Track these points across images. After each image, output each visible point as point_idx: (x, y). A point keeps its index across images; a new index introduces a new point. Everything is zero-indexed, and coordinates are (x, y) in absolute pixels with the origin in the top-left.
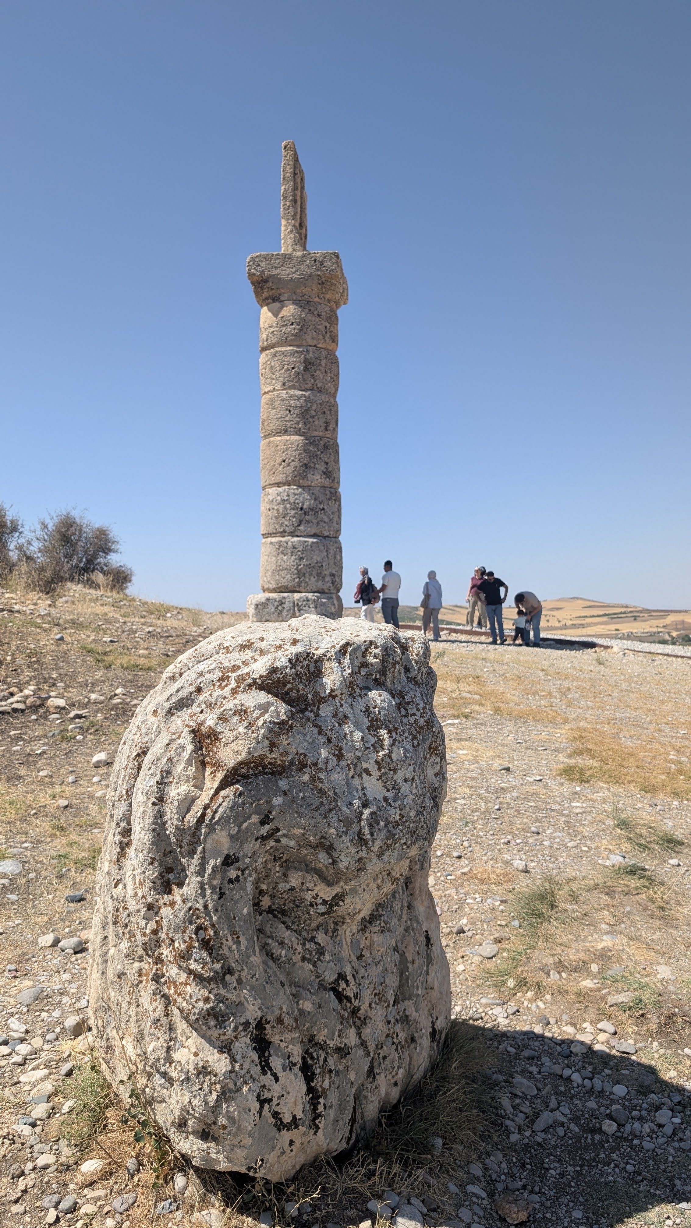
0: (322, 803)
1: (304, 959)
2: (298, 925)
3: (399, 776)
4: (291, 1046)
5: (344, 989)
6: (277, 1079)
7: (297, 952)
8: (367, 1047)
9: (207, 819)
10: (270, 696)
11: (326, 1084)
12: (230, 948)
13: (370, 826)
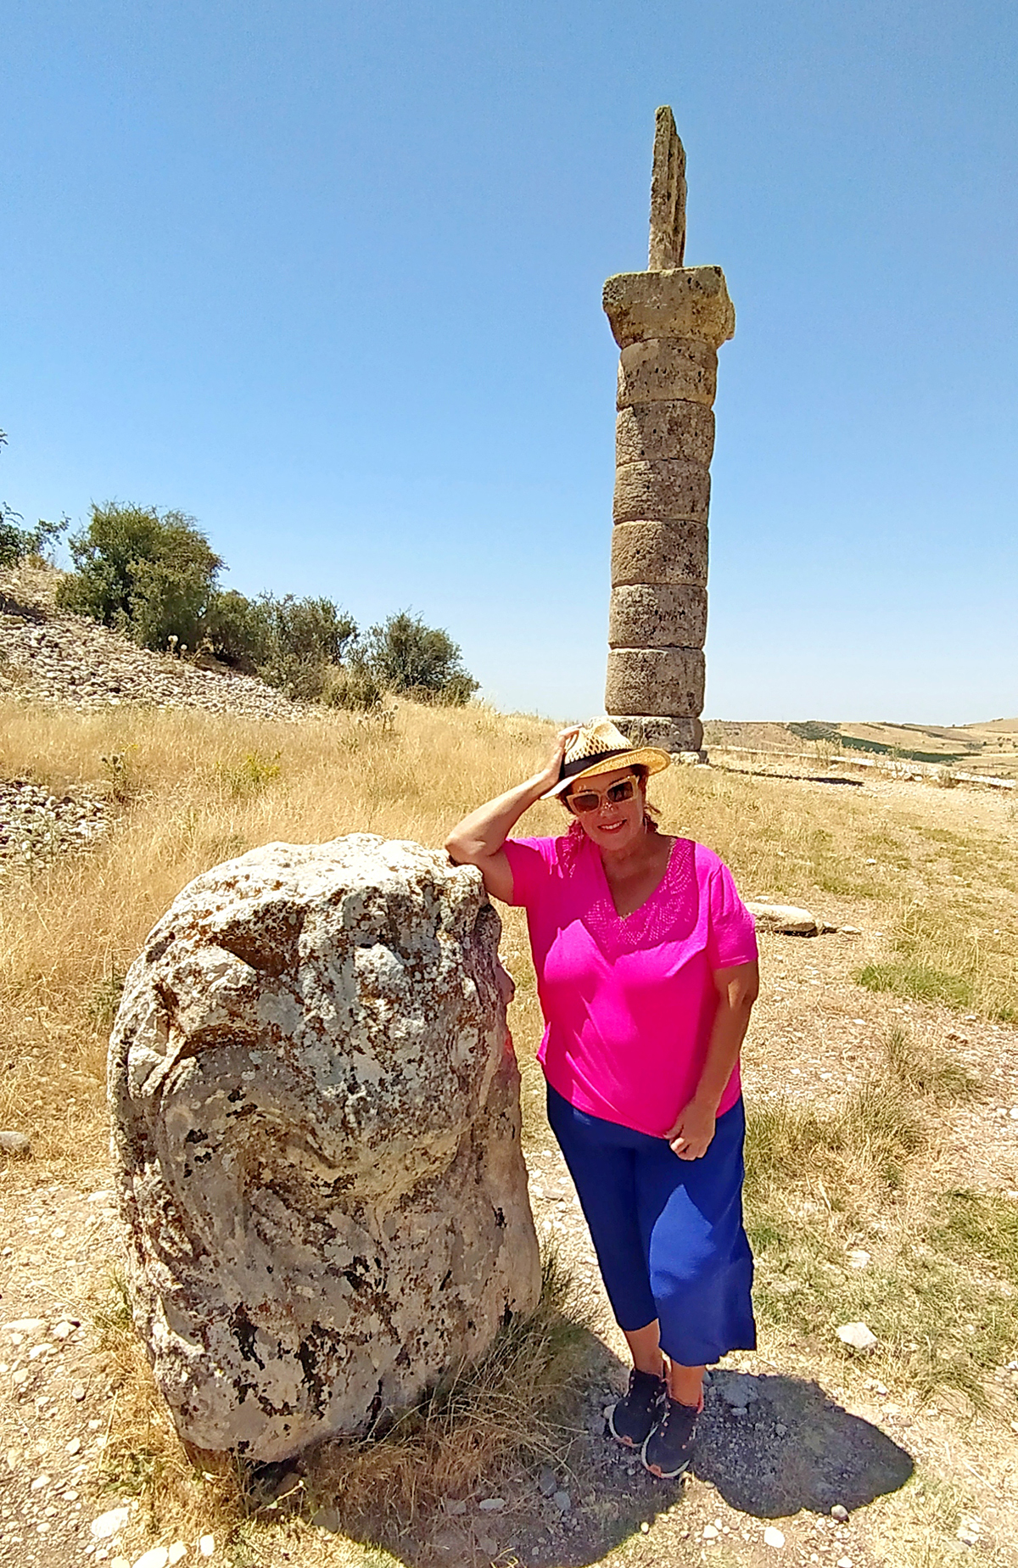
0: (297, 1082)
1: (305, 1242)
2: (303, 1204)
3: (400, 1057)
4: (281, 1334)
5: (362, 1275)
6: (262, 1366)
7: (297, 1234)
8: (396, 1333)
9: (166, 1089)
10: (232, 955)
11: (333, 1372)
12: (201, 1229)
13: (356, 1113)
